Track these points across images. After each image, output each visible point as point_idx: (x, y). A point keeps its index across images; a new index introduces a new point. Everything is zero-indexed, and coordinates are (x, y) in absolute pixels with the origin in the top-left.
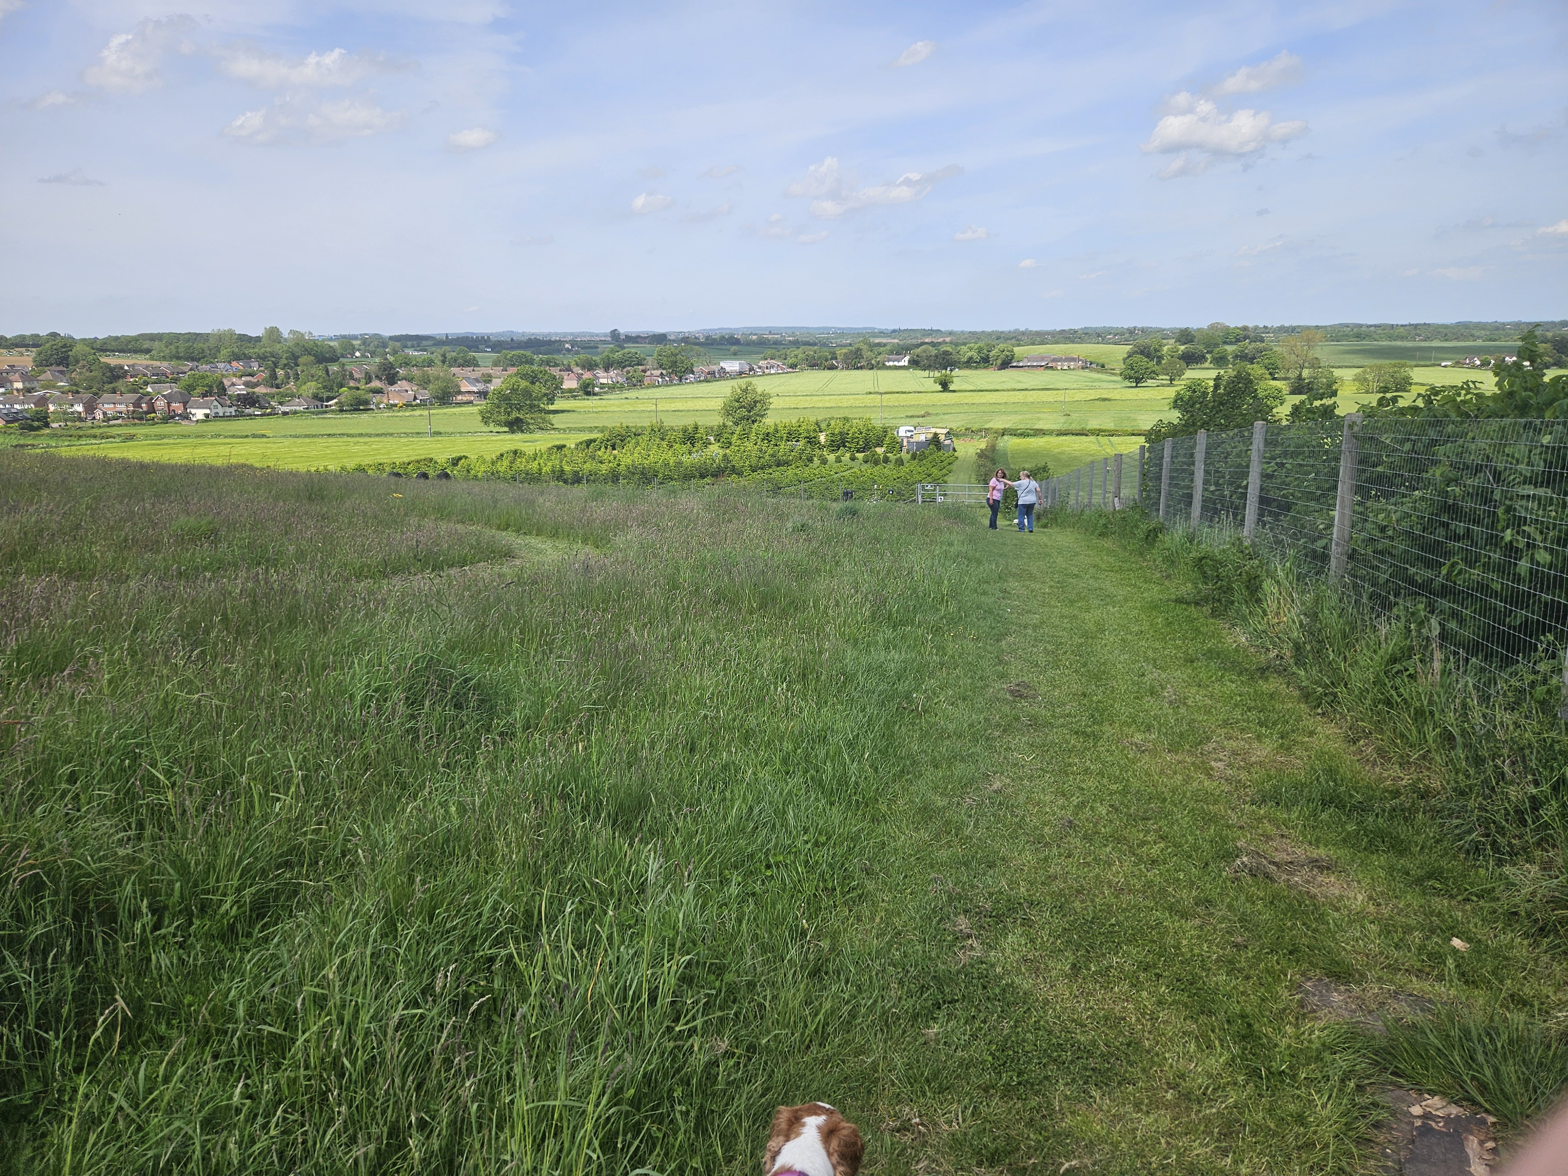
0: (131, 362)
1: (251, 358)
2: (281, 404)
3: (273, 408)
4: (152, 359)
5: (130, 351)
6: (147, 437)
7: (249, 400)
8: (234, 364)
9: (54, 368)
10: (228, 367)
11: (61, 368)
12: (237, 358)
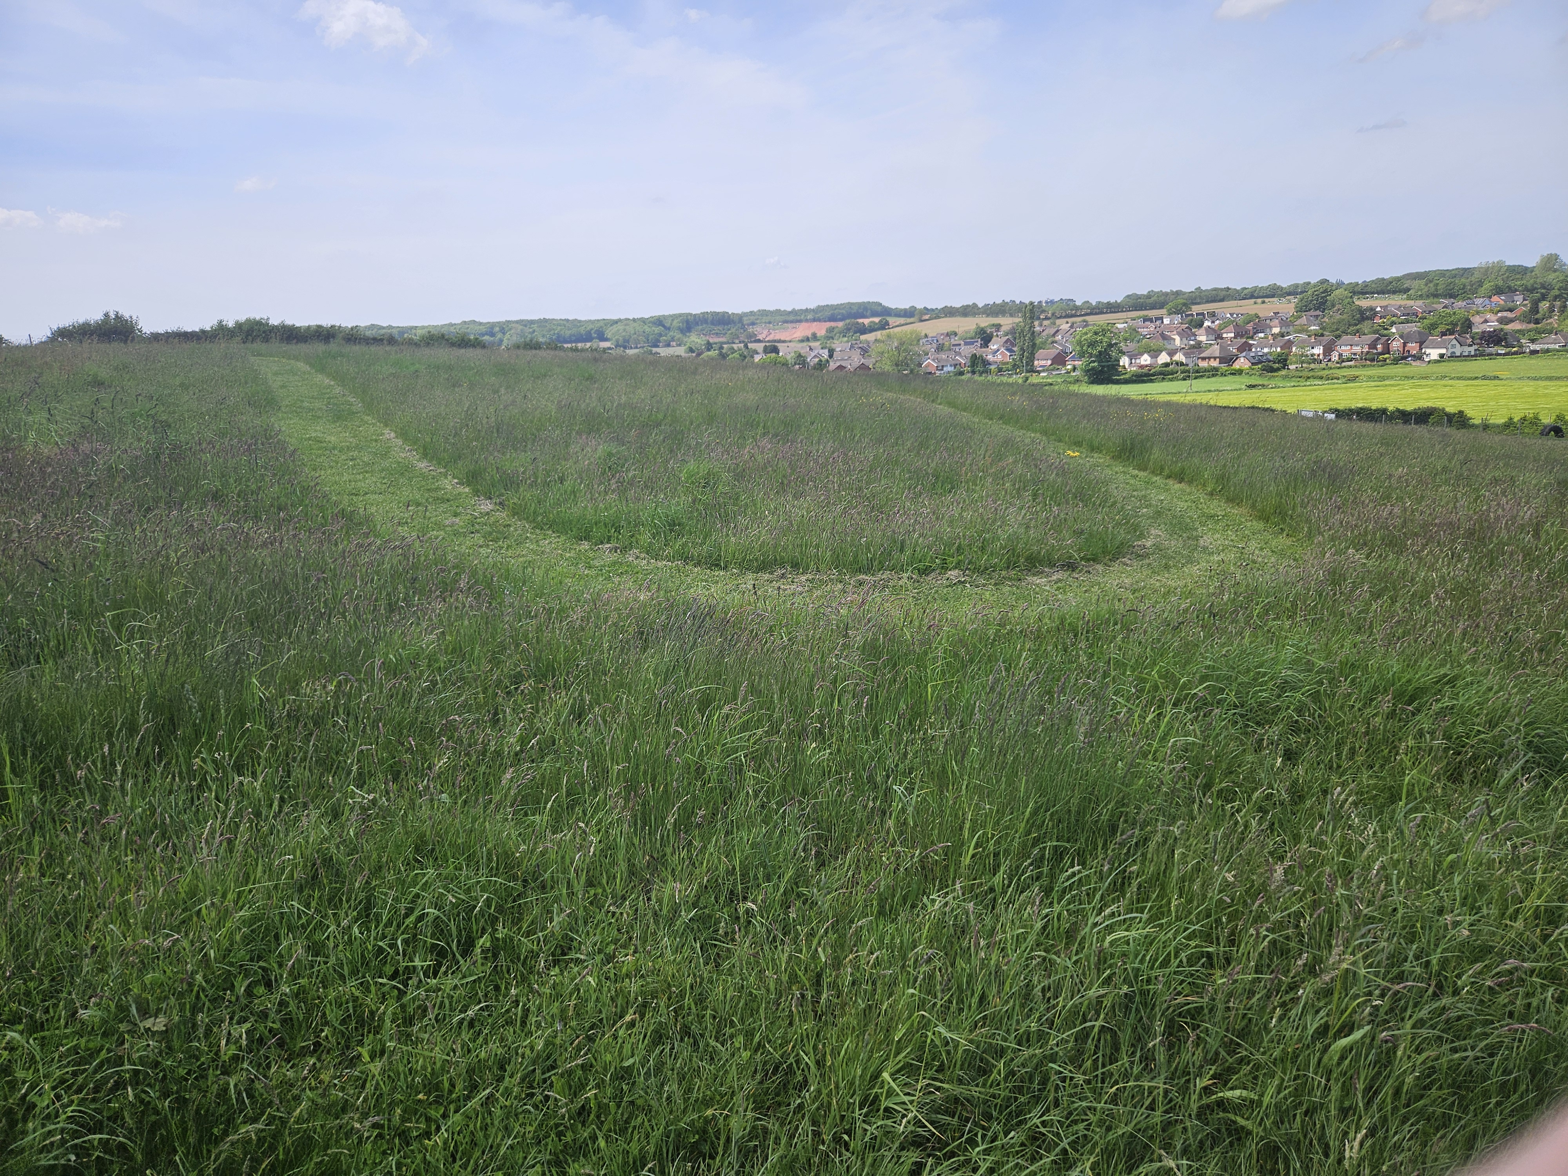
0: (1384, 303)
1: (1516, 290)
2: (1533, 341)
3: (1521, 346)
4: (1409, 298)
5: (1389, 292)
6: (1370, 378)
7: (1495, 338)
8: (1495, 298)
9: (1312, 313)
10: (1487, 302)
11: (1318, 313)
12: (1499, 291)
